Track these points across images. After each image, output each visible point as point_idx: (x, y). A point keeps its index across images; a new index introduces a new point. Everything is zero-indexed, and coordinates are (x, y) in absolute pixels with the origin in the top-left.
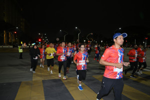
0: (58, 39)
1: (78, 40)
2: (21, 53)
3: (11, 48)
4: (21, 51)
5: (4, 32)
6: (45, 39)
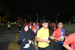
1: (37, 20)
3: (4, 25)
4: (9, 26)
6: (21, 20)
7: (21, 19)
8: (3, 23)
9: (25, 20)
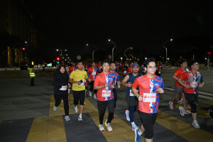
2: (33, 78)
3: (18, 71)
5: (8, 48)
8: (17, 65)
9: (79, 58)
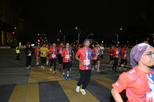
0: (58, 40)
2: (18, 54)
4: (18, 52)
5: (2, 32)
6: (45, 40)
7: (45, 36)
